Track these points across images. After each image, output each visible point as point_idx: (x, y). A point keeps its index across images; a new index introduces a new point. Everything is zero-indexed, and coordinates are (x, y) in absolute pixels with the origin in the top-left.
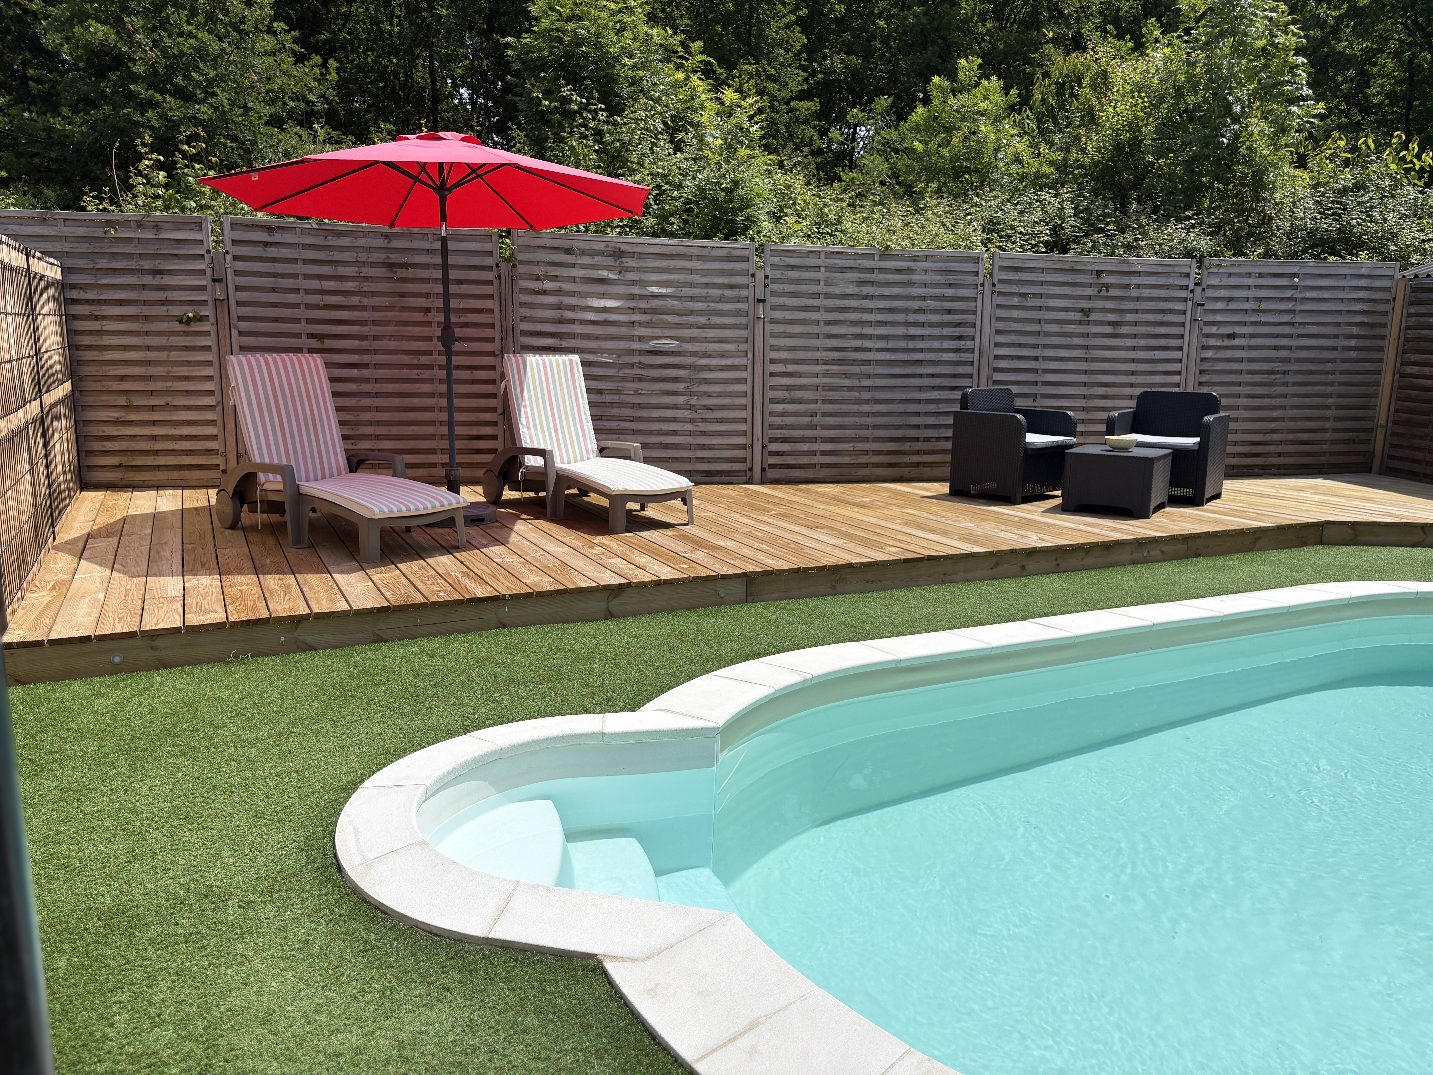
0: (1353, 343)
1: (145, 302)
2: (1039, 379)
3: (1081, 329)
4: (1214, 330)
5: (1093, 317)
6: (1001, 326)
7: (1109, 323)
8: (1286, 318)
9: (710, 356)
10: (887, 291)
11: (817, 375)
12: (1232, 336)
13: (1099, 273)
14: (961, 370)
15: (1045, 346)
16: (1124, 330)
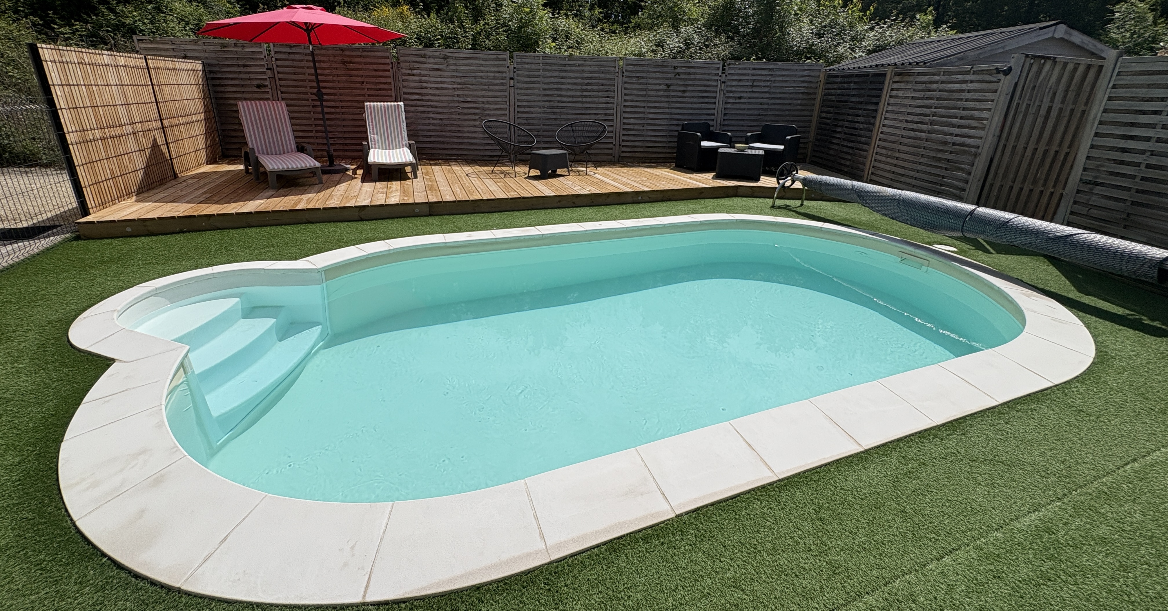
0: (799, 102)
1: (241, 79)
2: (646, 116)
3: (666, 94)
4: (731, 95)
5: (671, 88)
6: (627, 92)
7: (680, 91)
8: (767, 90)
9: (490, 104)
10: (572, 75)
11: (540, 113)
12: (740, 98)
13: (675, 68)
14: (608, 112)
15: (648, 101)
16: (687, 94)
